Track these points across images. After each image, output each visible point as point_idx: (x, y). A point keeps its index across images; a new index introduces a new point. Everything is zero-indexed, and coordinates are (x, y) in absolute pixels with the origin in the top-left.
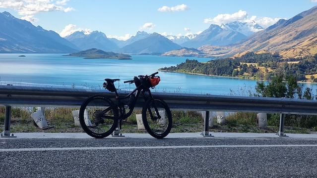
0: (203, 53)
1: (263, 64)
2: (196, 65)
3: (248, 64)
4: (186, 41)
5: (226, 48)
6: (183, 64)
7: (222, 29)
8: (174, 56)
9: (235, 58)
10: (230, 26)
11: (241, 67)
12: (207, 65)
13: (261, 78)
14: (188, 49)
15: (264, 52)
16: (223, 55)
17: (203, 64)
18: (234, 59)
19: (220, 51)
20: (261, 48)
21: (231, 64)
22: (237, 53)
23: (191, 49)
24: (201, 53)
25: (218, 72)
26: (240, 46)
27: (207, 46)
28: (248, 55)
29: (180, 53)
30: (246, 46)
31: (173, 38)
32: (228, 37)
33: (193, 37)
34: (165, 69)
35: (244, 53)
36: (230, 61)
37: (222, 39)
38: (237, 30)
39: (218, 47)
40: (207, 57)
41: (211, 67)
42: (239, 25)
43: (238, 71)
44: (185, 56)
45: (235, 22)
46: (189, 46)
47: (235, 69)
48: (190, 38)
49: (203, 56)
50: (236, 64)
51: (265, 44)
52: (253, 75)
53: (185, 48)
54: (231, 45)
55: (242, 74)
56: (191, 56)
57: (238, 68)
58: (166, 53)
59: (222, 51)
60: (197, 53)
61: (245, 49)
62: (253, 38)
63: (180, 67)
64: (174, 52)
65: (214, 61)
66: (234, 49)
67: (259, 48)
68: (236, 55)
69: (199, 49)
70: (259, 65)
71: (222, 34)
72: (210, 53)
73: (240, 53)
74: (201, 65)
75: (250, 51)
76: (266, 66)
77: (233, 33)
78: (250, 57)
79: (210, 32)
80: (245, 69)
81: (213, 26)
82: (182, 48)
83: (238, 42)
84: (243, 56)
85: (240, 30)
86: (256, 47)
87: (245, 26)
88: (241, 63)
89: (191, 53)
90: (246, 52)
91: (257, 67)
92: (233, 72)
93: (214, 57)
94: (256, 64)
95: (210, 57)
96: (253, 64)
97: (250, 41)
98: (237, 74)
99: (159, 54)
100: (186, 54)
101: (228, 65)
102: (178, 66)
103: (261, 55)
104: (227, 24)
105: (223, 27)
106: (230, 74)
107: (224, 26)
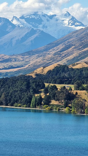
1: (85, 86)
3: (59, 86)
5: (20, 58)
7: (14, 26)
9: (37, 75)
10: (28, 20)
11: (46, 91)
13: (80, 110)
15: (86, 66)
16: (16, 69)
18: (34, 76)
19: (10, 64)
20: (81, 59)
21: (28, 86)
22: (39, 66)
25: (6, 100)
26: (44, 56)
28: (58, 70)
30: (55, 54)
35: (51, 67)
36: (27, 80)
37: (14, 41)
38: (40, 27)
39: (7, 57)
42: (43, 18)
43: (41, 97)
45: (35, 14)
47: (36, 95)
50: (37, 86)
52: (66, 106)
54: (30, 53)
55: (48, 102)
57: (41, 92)
59: (13, 64)
61: (53, 60)
62: (67, 42)
66: (34, 60)
67: (76, 59)
68: (38, 71)
70: (78, 88)
71: (13, 33)
73: (44, 67)
75: (62, 62)
77: (33, 32)
78: (61, 74)
80: (53, 94)
83: (42, 48)
84: (49, 72)
85: (44, 27)
86: (71, 57)
87: (52, 21)
88: (46, 85)
90: (55, 65)
91: (74, 92)
92: (33, 100)
94: (72, 86)
96: (66, 86)
97: (61, 47)
98: (39, 102)
101: (24, 87)
103: (81, 70)
104: (22, 17)
105: (15, 22)
106: (28, 102)
107: (18, 20)
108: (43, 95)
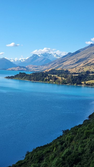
0: (29, 69)
1: (60, 75)
2: (24, 76)
3: (52, 75)
4: (20, 62)
5: (40, 66)
6: (17, 75)
8: (13, 70)
9: (46, 72)
10: (43, 55)
11: (48, 77)
12: (30, 75)
13: (59, 83)
14: (20, 67)
15: (61, 69)
16: (39, 70)
17: (28, 75)
18: (45, 72)
19: (37, 68)
20: (59, 67)
21: (43, 75)
22: (46, 69)
23: (22, 67)
24: (28, 69)
25: (36, 79)
26: (48, 66)
27: (31, 65)
28: (52, 70)
29: (16, 69)
30: (51, 66)
31: (13, 61)
32: (42, 61)
33: (24, 61)
34: (8, 77)
35: (50, 70)
36: (43, 73)
37: (39, 61)
38: (47, 57)
39: (37, 66)
40: (31, 71)
41: (32, 76)
42: (48, 55)
44: (19, 70)
45: (46, 53)
46: (21, 65)
47: (45, 78)
48: (22, 61)
49: (28, 71)
50: (46, 75)
51: (61, 65)
52: (54, 81)
53: (19, 66)
54: (44, 65)
55: (49, 80)
56: (22, 70)
57: (47, 77)
58: (9, 69)
59: (39, 68)
60: (25, 69)
62: (55, 62)
63: (16, 76)
64: (13, 68)
65: (34, 73)
66: (45, 67)
67: (58, 67)
68: (46, 71)
69: (26, 67)
70: (58, 76)
71: (39, 59)
72: (32, 69)
73: (48, 69)
74: (27, 75)
75: (54, 68)
76: (61, 77)
77: (45, 59)
78: (53, 72)
79: (32, 58)
80: (51, 78)
81: (34, 55)
82: (17, 67)
83: (47, 64)
84: (50, 71)
85: (48, 57)
86: (56, 66)
87: (51, 55)
88: (49, 75)
89: (22, 69)
90: (51, 69)
92: (44, 79)
93: (34, 71)
94: (57, 76)
95: (32, 71)
96: (55, 75)
97: (53, 63)
98: (46, 80)
99: (5, 69)
100: (20, 69)
101: (42, 76)
102: (15, 75)
103: (59, 71)
104: (41, 54)
105: (39, 56)
106: (43, 80)
108: (47, 78)
